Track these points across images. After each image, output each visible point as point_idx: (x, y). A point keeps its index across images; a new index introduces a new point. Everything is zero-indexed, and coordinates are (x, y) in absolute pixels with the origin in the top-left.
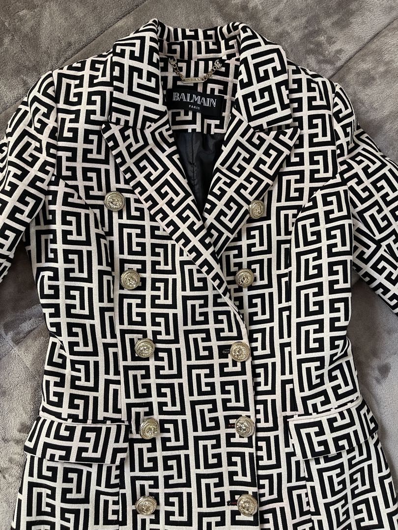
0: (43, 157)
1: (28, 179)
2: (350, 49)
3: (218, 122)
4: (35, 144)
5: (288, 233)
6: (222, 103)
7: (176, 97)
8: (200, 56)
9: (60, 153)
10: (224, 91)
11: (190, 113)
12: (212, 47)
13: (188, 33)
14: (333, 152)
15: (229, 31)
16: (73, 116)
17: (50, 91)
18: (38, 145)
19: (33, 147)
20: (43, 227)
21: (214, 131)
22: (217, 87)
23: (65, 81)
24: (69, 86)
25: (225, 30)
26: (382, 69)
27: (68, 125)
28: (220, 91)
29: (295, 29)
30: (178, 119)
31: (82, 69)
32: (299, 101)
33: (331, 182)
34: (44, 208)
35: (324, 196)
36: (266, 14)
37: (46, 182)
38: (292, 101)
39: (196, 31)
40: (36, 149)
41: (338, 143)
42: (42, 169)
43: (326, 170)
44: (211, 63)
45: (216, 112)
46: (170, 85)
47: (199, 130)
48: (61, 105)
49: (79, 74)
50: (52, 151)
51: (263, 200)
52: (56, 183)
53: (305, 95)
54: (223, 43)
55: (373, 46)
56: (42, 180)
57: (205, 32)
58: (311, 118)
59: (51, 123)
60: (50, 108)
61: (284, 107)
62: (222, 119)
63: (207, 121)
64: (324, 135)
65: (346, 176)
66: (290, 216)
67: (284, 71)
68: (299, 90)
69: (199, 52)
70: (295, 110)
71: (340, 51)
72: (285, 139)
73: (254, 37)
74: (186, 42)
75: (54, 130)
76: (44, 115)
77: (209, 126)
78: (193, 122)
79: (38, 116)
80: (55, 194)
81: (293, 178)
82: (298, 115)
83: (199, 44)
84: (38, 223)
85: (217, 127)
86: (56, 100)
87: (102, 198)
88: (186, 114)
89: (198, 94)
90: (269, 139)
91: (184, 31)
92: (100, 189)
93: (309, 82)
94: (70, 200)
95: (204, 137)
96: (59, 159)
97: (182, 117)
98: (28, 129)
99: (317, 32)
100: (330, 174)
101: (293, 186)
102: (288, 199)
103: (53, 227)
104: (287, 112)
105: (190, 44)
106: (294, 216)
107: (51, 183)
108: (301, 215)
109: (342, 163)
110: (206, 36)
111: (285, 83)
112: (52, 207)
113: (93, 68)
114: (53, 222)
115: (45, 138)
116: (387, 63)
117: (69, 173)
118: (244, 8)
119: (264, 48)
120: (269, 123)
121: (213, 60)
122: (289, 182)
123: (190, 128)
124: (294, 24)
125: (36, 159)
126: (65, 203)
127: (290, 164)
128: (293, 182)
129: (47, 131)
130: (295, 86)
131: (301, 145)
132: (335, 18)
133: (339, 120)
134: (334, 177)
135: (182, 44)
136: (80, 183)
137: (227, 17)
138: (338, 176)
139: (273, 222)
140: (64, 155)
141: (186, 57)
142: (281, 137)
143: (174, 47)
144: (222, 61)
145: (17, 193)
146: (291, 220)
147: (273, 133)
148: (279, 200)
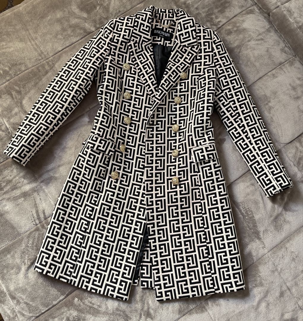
0: (106, 47)
1: (100, 53)
2: (224, 21)
3: (169, 42)
4: (103, 42)
5: (195, 85)
6: (172, 36)
7: (155, 32)
8: (166, 19)
9: (112, 47)
10: (173, 32)
11: (160, 38)
12: (171, 16)
13: (163, 10)
14: (212, 55)
15: (177, 11)
16: (118, 35)
17: (112, 26)
18: (104, 42)
19: (102, 43)
20: (102, 71)
21: (168, 45)
22: (171, 30)
23: (117, 23)
24: (118, 25)
25: (176, 10)
26: (235, 29)
27: (116, 38)
28: (172, 31)
29: (203, 12)
30: (155, 39)
31: (124, 20)
32: (200, 36)
33: (211, 65)
34: (103, 64)
35: (208, 70)
36: (193, 6)
37: (105, 55)
38: (197, 36)
39: (166, 10)
40: (103, 44)
41: (214, 52)
42: (105, 51)
43: (209, 62)
44: (169, 21)
45: (169, 39)
46: (154, 27)
47: (162, 44)
48: (115, 31)
49: (123, 21)
50: (109, 45)
51: (186, 72)
52: (109, 56)
53: (202, 34)
54: (175, 15)
55: (233, 20)
56: (104, 54)
57: (169, 11)
58: (204, 42)
59: (110, 36)
60: (111, 31)
61: (194, 38)
62: (171, 41)
63: (166, 42)
64: (209, 48)
65: (216, 64)
66: (196, 79)
67: (194, 26)
68: (200, 33)
69: (166, 17)
70: (199, 40)
71: (220, 21)
72: (194, 49)
73: (184, 14)
74: (161, 13)
75: (111, 38)
76: (108, 33)
77: (166, 43)
78: (161, 41)
79: (106, 33)
80: (108, 59)
81: (198, 64)
82: (199, 41)
83: (166, 15)
84: (101, 70)
85: (169, 44)
86: (114, 29)
87: (122, 65)
88: (158, 38)
89: (163, 31)
90: (189, 50)
91: (161, 10)
92: (122, 62)
93: (204, 30)
94: (112, 62)
95: (164, 47)
96: (111, 48)
97: (157, 39)
98: (102, 37)
99: (212, 14)
100: (211, 63)
101: (198, 67)
102: (196, 72)
103: (106, 70)
104: (195, 40)
105: (163, 14)
106: (198, 78)
107: (107, 56)
108: (200, 78)
109: (215, 59)
110: (169, 12)
111: (195, 30)
112: (106, 64)
113: (127, 20)
114: (106, 69)
115: (108, 41)
116: (238, 27)
117: (113, 54)
118: (185, 3)
119: (187, 18)
120: (188, 44)
121: (171, 20)
122: (196, 66)
123: (159, 43)
124: (203, 10)
125: (103, 47)
126: (111, 63)
127: (197, 59)
128: (197, 66)
129: (109, 38)
130: (199, 31)
131: (201, 53)
132: (220, 9)
133: (215, 44)
134: (212, 64)
135: (160, 14)
136: (116, 58)
137: (178, 6)
138: (213, 64)
139: (190, 80)
140: (113, 47)
141: (161, 19)
142: (193, 49)
143: (157, 15)
144: (173, 21)
145: (96, 57)
146: (196, 80)
147: (190, 48)
148: (192, 73)
